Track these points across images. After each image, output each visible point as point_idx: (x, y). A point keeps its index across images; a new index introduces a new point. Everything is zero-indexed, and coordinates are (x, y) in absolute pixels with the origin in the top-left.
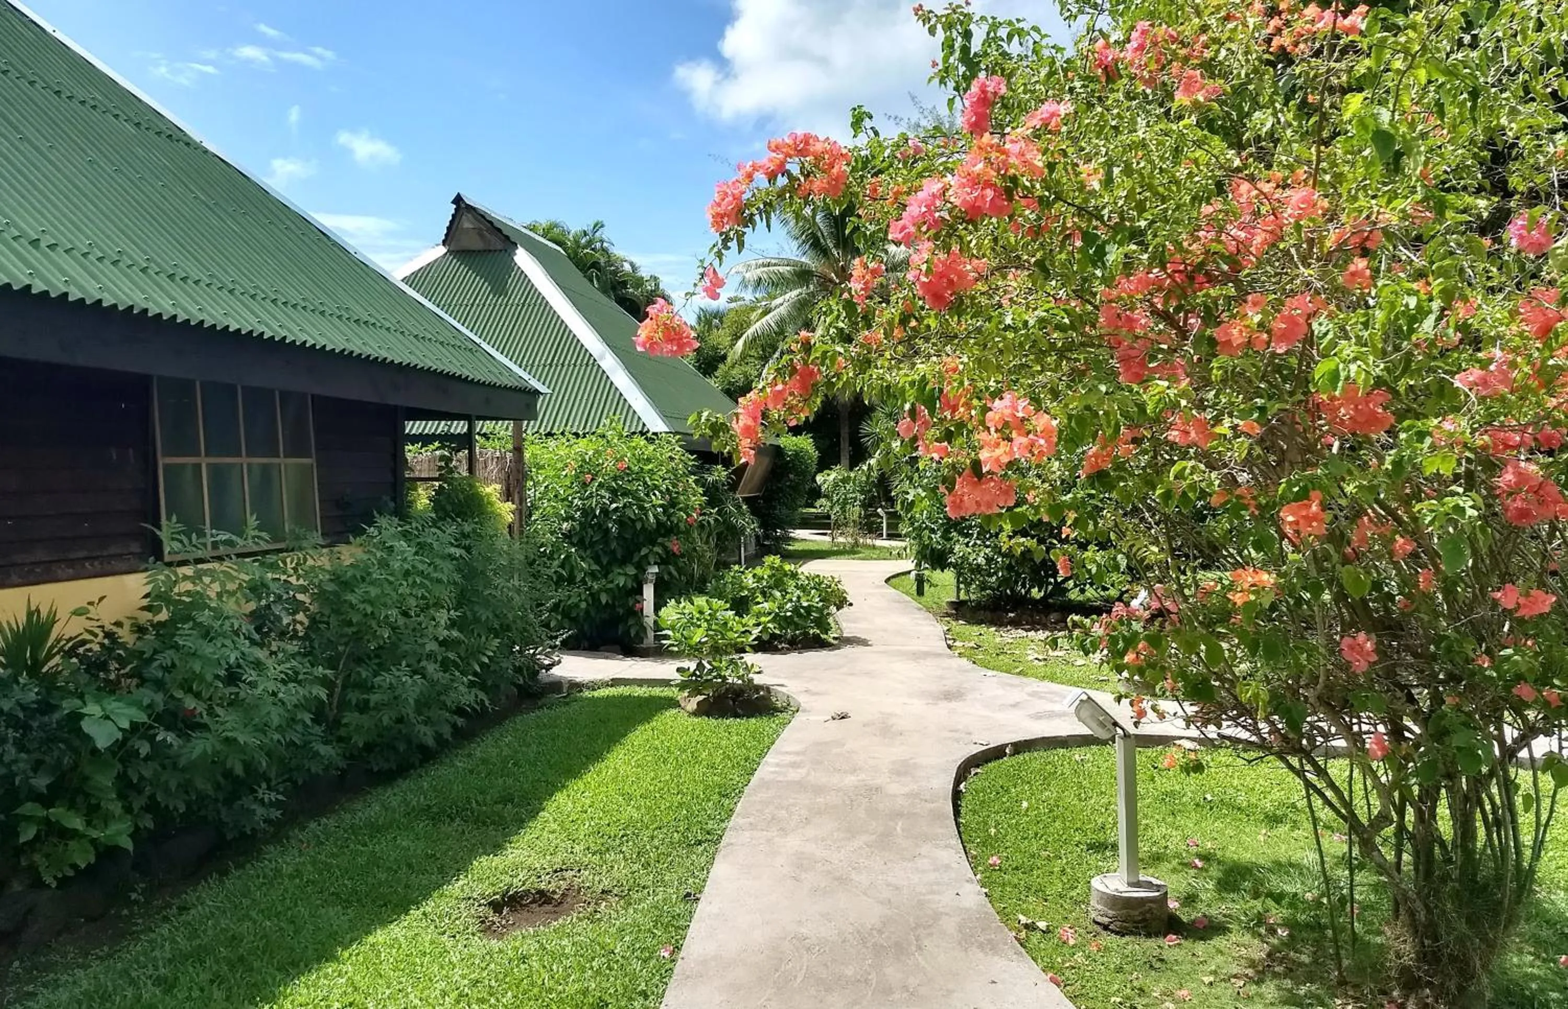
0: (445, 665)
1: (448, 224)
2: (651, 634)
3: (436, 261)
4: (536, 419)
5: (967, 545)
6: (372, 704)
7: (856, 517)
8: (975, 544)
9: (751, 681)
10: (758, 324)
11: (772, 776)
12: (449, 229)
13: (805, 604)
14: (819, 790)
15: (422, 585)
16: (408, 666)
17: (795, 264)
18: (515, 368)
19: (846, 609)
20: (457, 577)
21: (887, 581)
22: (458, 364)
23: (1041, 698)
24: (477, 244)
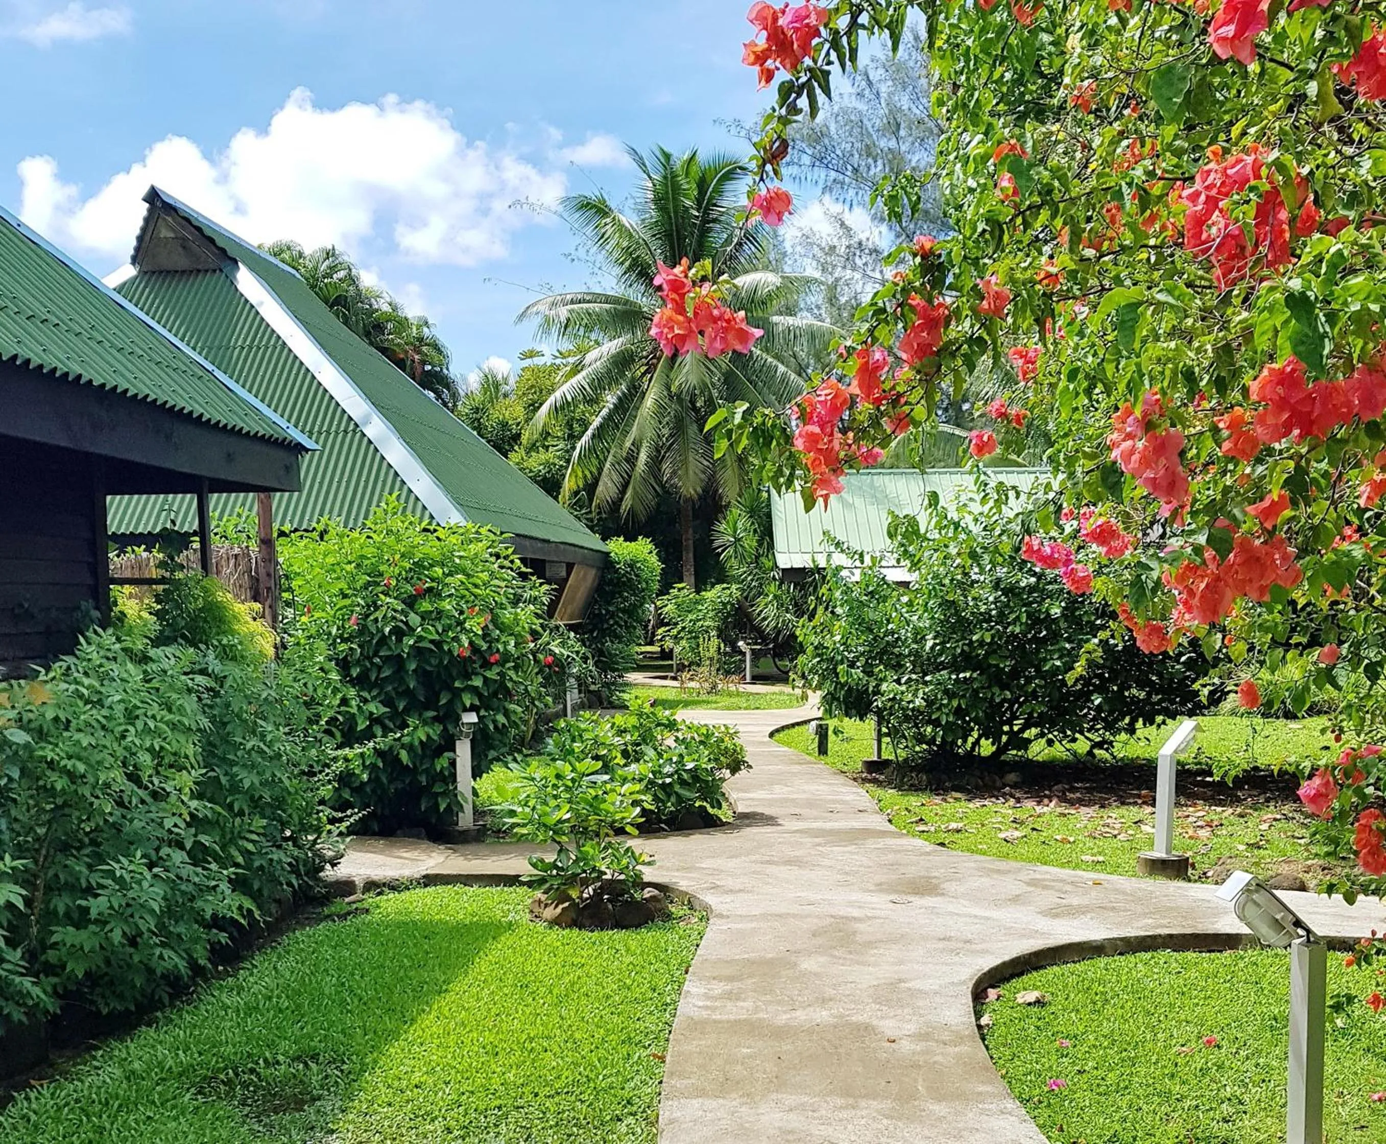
0: (199, 855)
1: (137, 232)
2: (468, 808)
3: (125, 284)
4: (300, 491)
5: (898, 681)
6: (93, 914)
7: (713, 652)
8: (910, 680)
9: (638, 876)
10: (565, 388)
11: (705, 1014)
12: (140, 239)
13: (690, 766)
14: (780, 1033)
15: (157, 733)
16: (143, 857)
17: (615, 300)
18: (268, 412)
19: (743, 772)
20: (205, 722)
21: (771, 735)
22: (186, 396)
23: (1046, 887)
24: (181, 262)
